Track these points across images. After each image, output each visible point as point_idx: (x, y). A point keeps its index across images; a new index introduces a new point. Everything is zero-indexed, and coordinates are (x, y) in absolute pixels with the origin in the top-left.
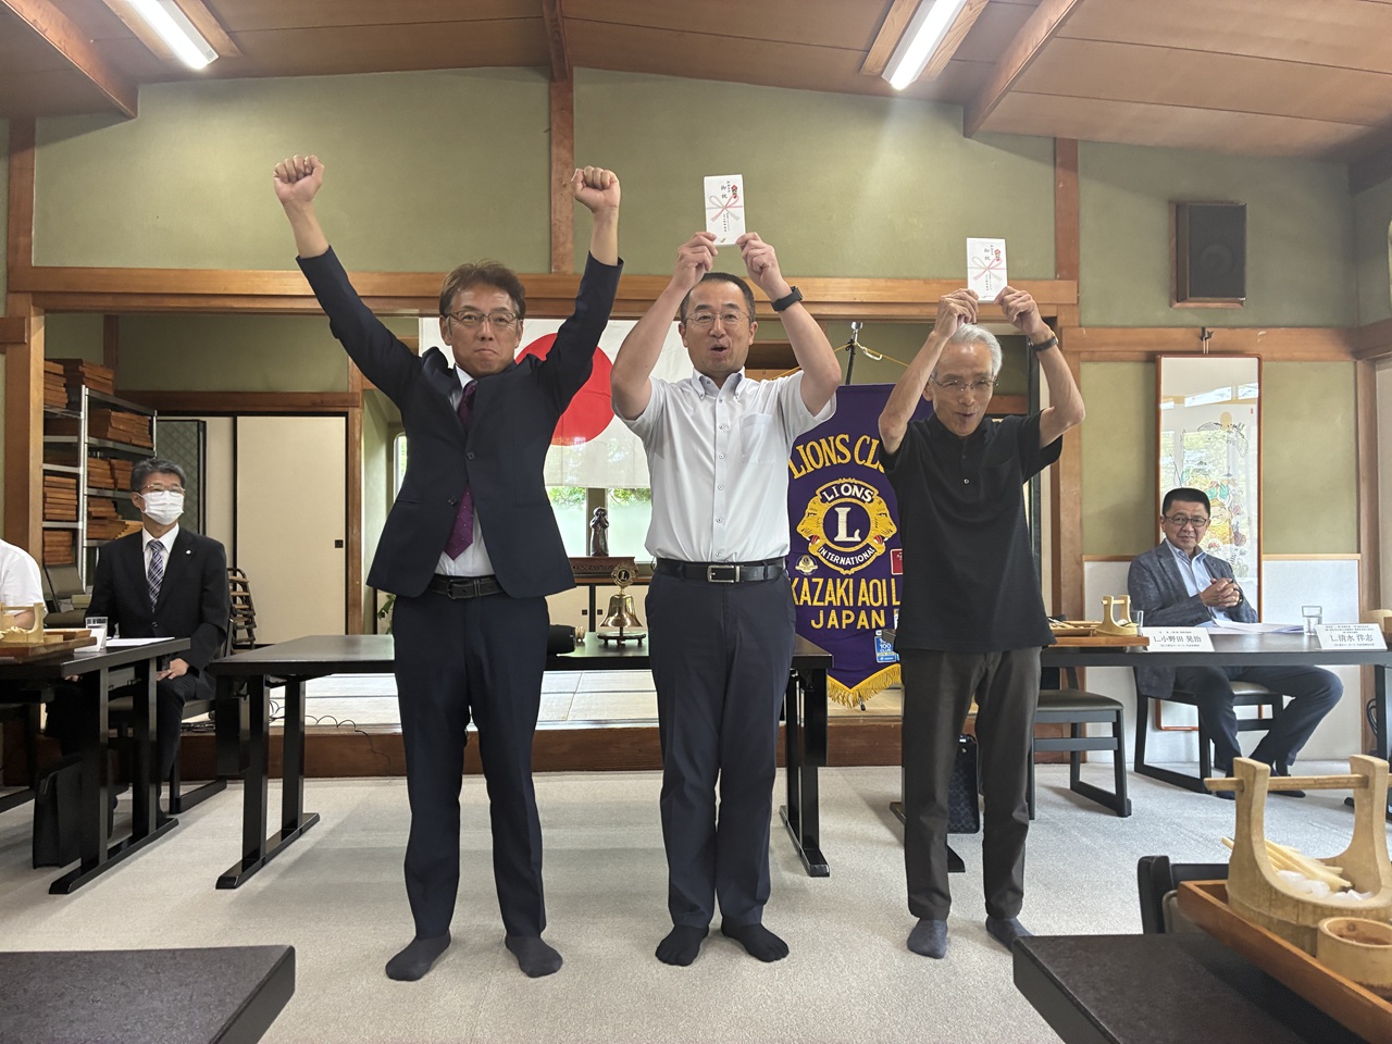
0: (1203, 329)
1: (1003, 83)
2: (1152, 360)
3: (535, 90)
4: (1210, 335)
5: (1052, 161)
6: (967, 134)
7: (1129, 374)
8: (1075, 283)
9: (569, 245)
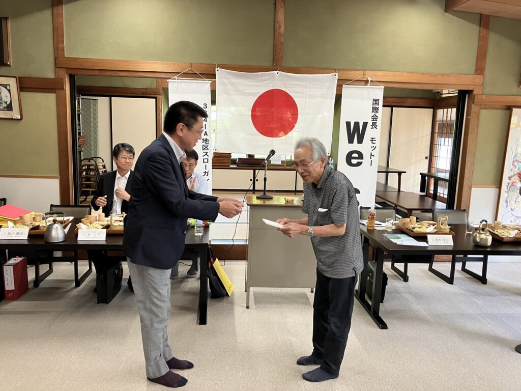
2: (509, 109)
5: (479, 24)
6: (446, 11)
7: (499, 114)
8: (483, 76)
9: (281, 54)
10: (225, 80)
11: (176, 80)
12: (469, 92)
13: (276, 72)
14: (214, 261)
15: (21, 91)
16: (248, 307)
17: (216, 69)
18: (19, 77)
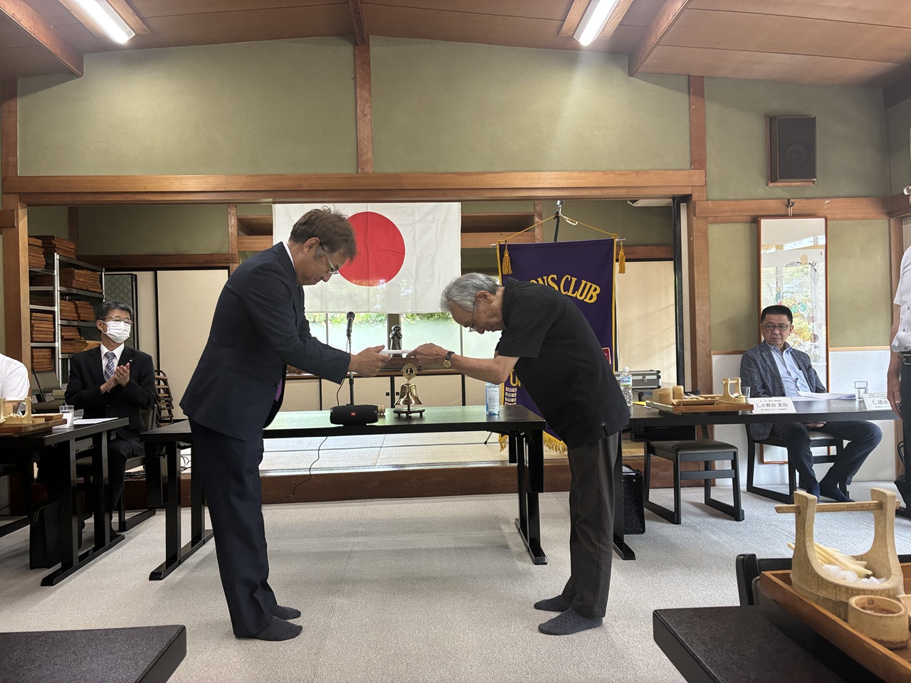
0: (789, 200)
1: (653, 40)
2: (755, 221)
3: (345, 51)
4: (793, 204)
5: (687, 91)
6: (631, 74)
7: (740, 231)
8: (704, 171)
9: (369, 154)
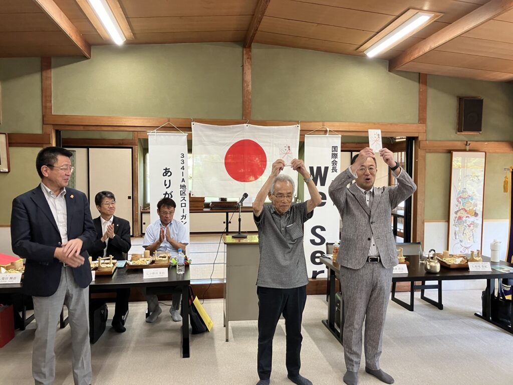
0: (467, 142)
1: (408, 60)
2: (450, 152)
3: (238, 50)
4: (469, 144)
5: (418, 81)
6: (390, 70)
7: (442, 157)
8: (425, 125)
9: (249, 109)
10: (200, 133)
11: (155, 134)
12: (416, 138)
13: (245, 125)
14: (194, 298)
15: (9, 146)
16: (227, 341)
17: (192, 123)
18: (8, 134)
